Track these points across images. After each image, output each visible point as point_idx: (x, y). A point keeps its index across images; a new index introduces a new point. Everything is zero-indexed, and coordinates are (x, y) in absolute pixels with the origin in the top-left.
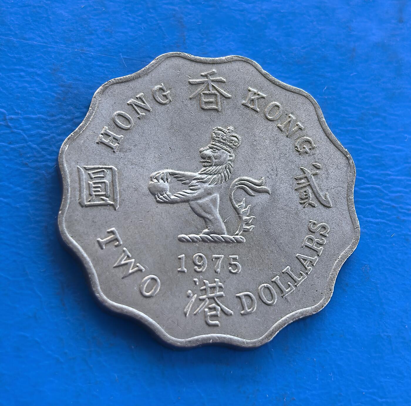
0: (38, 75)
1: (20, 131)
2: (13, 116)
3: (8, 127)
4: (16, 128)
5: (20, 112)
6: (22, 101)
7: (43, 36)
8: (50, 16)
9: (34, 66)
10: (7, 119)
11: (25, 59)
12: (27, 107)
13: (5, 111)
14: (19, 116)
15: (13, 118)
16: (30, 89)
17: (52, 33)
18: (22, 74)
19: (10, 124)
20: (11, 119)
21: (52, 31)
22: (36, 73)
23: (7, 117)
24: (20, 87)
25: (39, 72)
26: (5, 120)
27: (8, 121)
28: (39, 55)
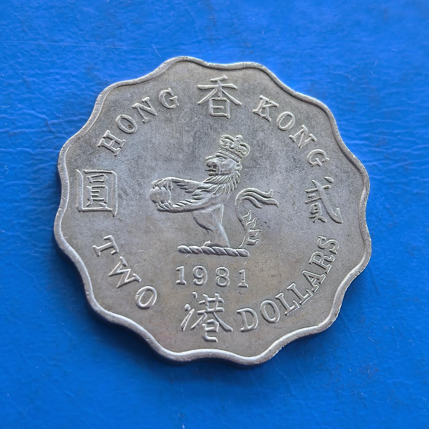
0: (73, 76)
1: (64, 135)
2: (55, 121)
3: (51, 132)
4: (59, 132)
5: (61, 116)
6: (62, 105)
7: (73, 36)
8: (77, 15)
9: (68, 67)
10: (49, 124)
11: (58, 61)
12: (68, 109)
13: (46, 117)
14: (61, 120)
15: (55, 122)
16: (67, 91)
17: (81, 32)
18: (57, 77)
19: (53, 129)
20: (54, 124)
21: (81, 30)
22: (71, 74)
23: (49, 123)
24: (58, 91)
25: (74, 73)
26: (47, 125)
27: (51, 126)
28: (71, 56)
